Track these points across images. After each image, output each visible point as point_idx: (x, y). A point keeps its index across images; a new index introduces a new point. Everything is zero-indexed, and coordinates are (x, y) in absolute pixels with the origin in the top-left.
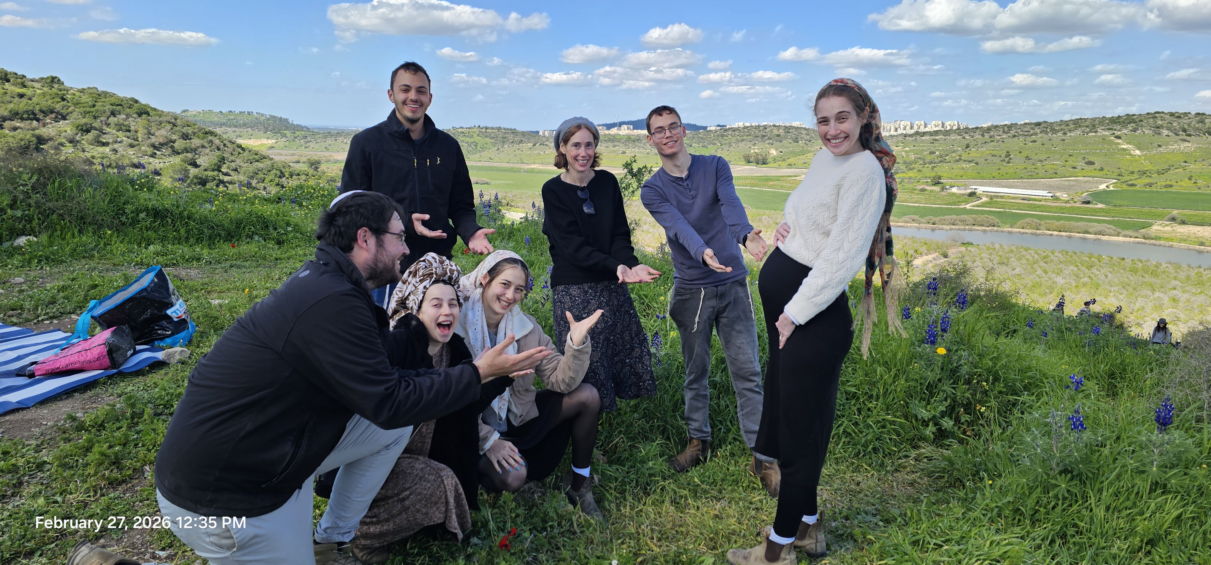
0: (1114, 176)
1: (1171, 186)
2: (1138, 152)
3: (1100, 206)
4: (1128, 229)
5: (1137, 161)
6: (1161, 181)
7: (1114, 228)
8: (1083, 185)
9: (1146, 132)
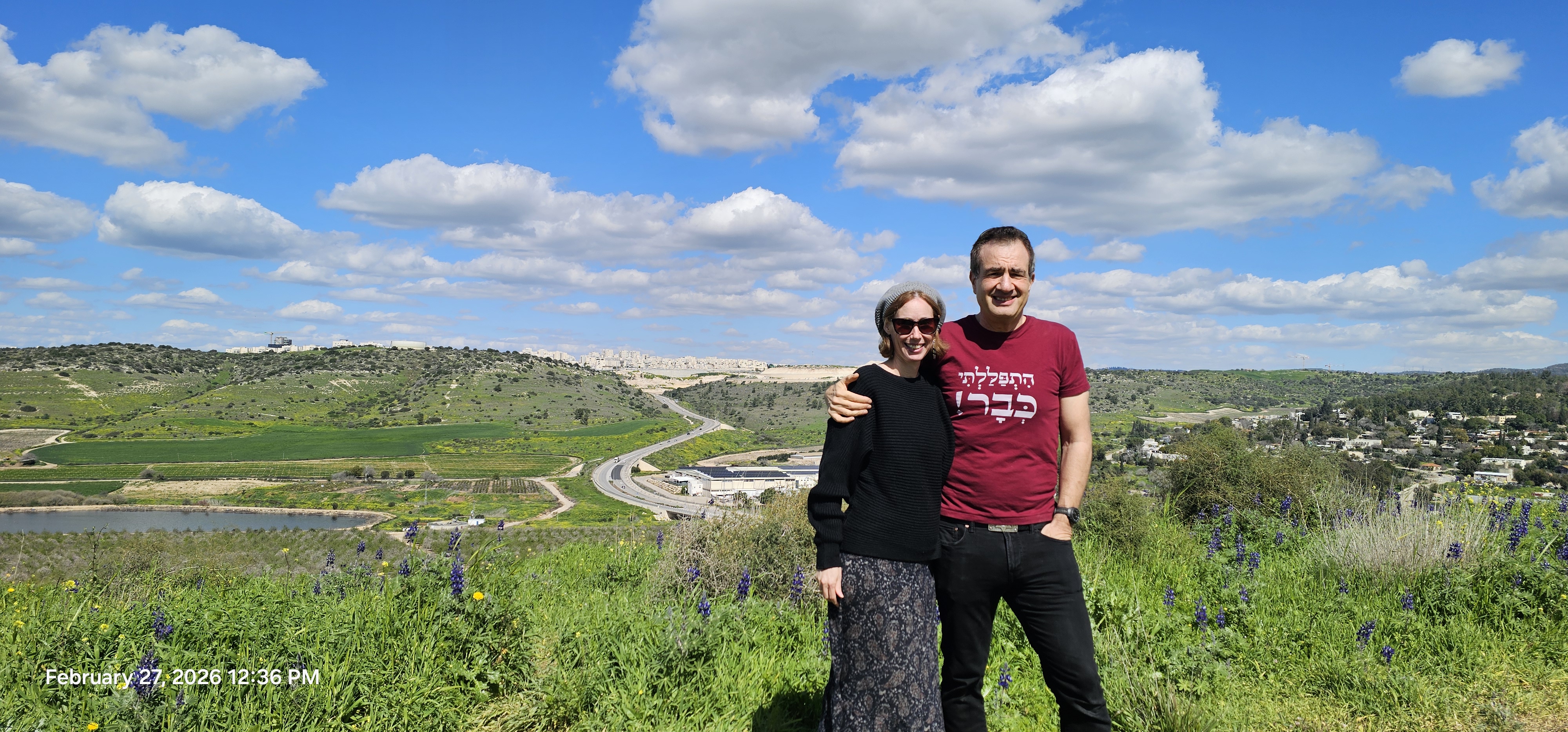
0: (64, 425)
1: (141, 435)
2: (93, 394)
3: (50, 466)
4: (92, 494)
5: (93, 404)
6: (129, 429)
7: (73, 494)
8: (21, 440)
9: (102, 367)
